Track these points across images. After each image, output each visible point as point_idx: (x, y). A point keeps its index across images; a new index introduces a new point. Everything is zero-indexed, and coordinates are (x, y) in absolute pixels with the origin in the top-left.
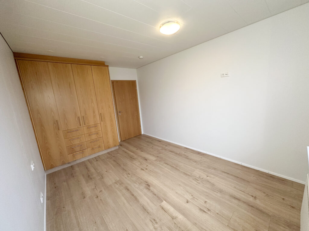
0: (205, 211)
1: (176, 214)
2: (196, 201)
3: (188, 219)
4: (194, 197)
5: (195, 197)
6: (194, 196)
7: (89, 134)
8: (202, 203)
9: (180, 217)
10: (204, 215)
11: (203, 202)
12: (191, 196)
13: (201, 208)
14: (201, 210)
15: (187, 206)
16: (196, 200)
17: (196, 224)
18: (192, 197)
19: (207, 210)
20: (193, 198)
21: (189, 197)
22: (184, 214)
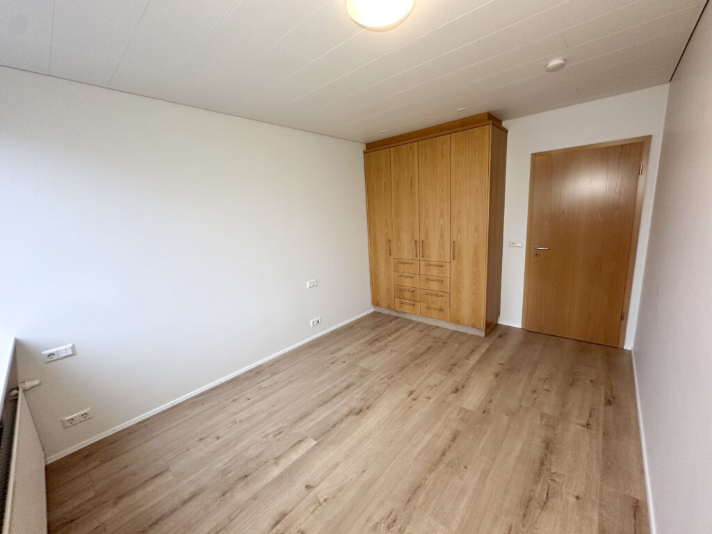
0: (278, 527)
1: (285, 464)
2: (307, 508)
3: (267, 485)
4: (321, 505)
5: (319, 508)
6: (324, 504)
7: (427, 277)
8: (299, 522)
9: (276, 472)
10: (268, 522)
11: (302, 527)
12: (326, 497)
13: (287, 517)
14: (283, 515)
15: (299, 486)
16: (311, 509)
17: (255, 499)
18: (322, 500)
19: (278, 531)
20: (319, 501)
21: (323, 490)
22: (281, 477)
